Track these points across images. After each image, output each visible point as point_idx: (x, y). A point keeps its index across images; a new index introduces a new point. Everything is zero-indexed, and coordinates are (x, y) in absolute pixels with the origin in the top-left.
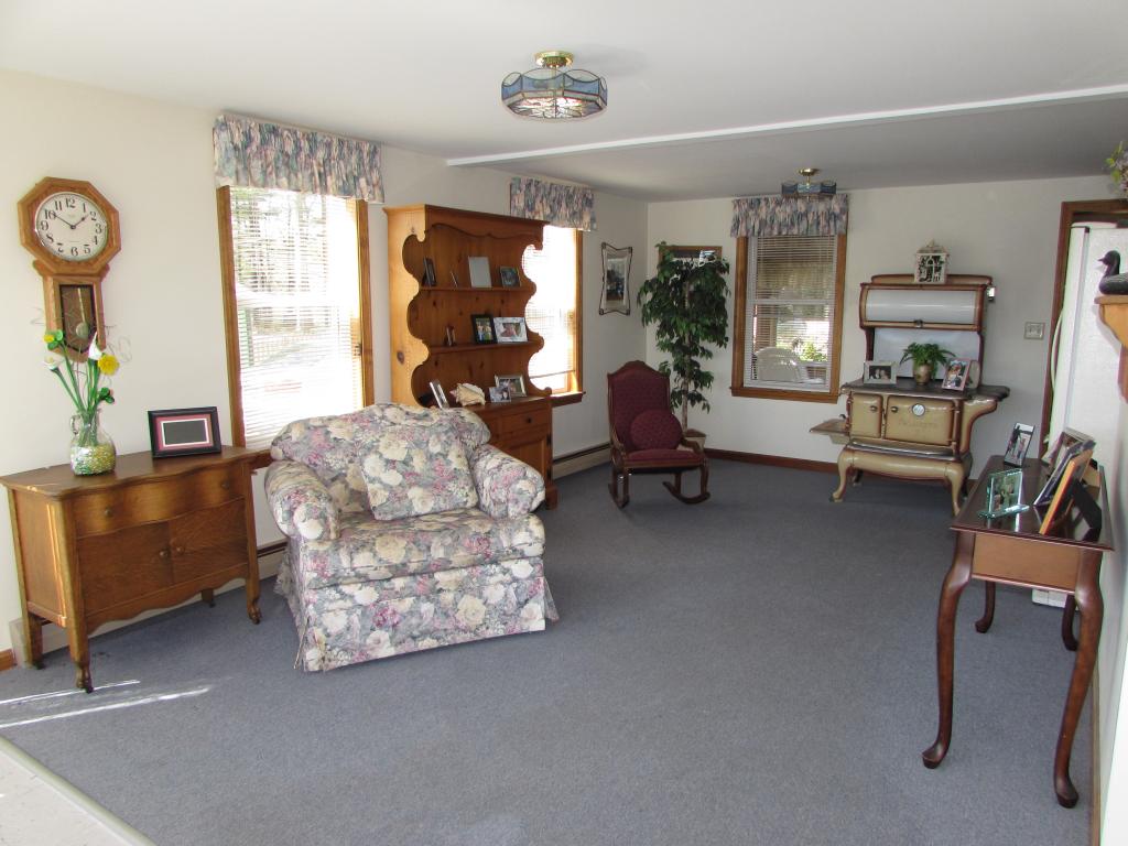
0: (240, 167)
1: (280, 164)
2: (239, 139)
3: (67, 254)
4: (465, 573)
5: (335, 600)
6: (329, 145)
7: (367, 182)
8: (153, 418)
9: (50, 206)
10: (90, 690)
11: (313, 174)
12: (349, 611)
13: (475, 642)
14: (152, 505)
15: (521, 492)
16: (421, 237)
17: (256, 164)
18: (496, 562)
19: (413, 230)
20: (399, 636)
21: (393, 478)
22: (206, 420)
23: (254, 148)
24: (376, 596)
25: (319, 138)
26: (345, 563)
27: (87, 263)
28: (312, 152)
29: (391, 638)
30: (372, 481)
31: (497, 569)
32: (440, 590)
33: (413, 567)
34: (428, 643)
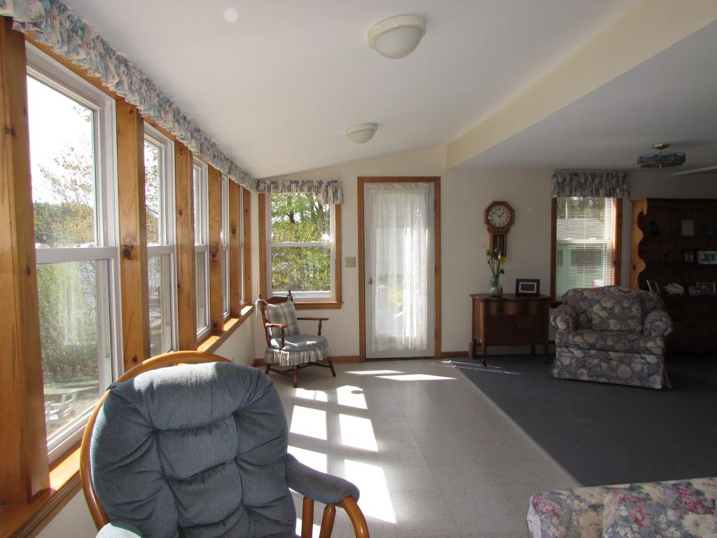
0: (560, 190)
1: (578, 187)
2: (560, 180)
3: (497, 225)
4: (623, 354)
5: (566, 352)
6: (601, 177)
7: (620, 190)
8: (518, 281)
9: (494, 210)
10: (486, 366)
11: (592, 190)
12: (572, 358)
13: (625, 386)
14: (511, 309)
15: (658, 326)
16: (645, 213)
17: (567, 189)
18: (639, 353)
19: (642, 209)
20: (591, 374)
21: (604, 314)
22: (535, 284)
23: (566, 182)
24: (583, 355)
25: (596, 174)
26: (571, 338)
27: (503, 228)
28: (593, 180)
29: (588, 373)
30: (595, 314)
31: (639, 356)
32: (611, 359)
33: (598, 346)
34: (603, 380)
